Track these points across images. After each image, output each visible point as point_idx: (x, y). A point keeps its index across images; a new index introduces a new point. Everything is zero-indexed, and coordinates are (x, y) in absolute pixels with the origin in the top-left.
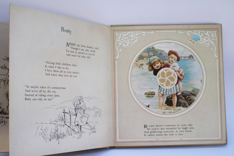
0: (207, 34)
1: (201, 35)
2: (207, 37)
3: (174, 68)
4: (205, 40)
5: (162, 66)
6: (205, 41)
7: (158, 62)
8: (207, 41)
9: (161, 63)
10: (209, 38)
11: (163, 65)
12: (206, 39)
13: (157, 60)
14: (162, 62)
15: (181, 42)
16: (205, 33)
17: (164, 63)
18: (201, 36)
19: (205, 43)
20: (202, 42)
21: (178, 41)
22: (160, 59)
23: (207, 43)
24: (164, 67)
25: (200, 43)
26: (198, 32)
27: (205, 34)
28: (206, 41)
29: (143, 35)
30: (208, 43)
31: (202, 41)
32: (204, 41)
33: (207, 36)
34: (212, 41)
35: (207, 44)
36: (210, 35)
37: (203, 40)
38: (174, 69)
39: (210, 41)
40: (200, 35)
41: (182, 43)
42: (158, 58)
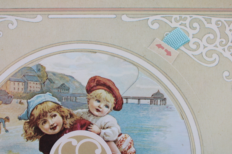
0: (213, 26)
1: (195, 29)
2: (212, 36)
3: (103, 131)
4: (206, 45)
5: (68, 126)
6: (205, 47)
7: (55, 113)
8: (210, 47)
9: (62, 116)
10: (218, 40)
11: (69, 122)
12: (210, 41)
13: (51, 105)
14: (67, 113)
15: (127, 50)
16: (205, 22)
17: (72, 115)
18: (191, 32)
19: (204, 54)
20: (195, 50)
21: (120, 48)
22: (59, 103)
23: (209, 53)
24: (73, 128)
25: (190, 53)
26: (185, 19)
27: (207, 25)
28: (206, 49)
29: (10, 25)
30: (215, 56)
31: (194, 47)
32: (202, 47)
33: (211, 31)
34: (226, 47)
35: (211, 57)
36: (222, 28)
37: (198, 46)
38: (102, 134)
39: (220, 49)
40: (188, 30)
41: (132, 53)
42: (56, 100)
